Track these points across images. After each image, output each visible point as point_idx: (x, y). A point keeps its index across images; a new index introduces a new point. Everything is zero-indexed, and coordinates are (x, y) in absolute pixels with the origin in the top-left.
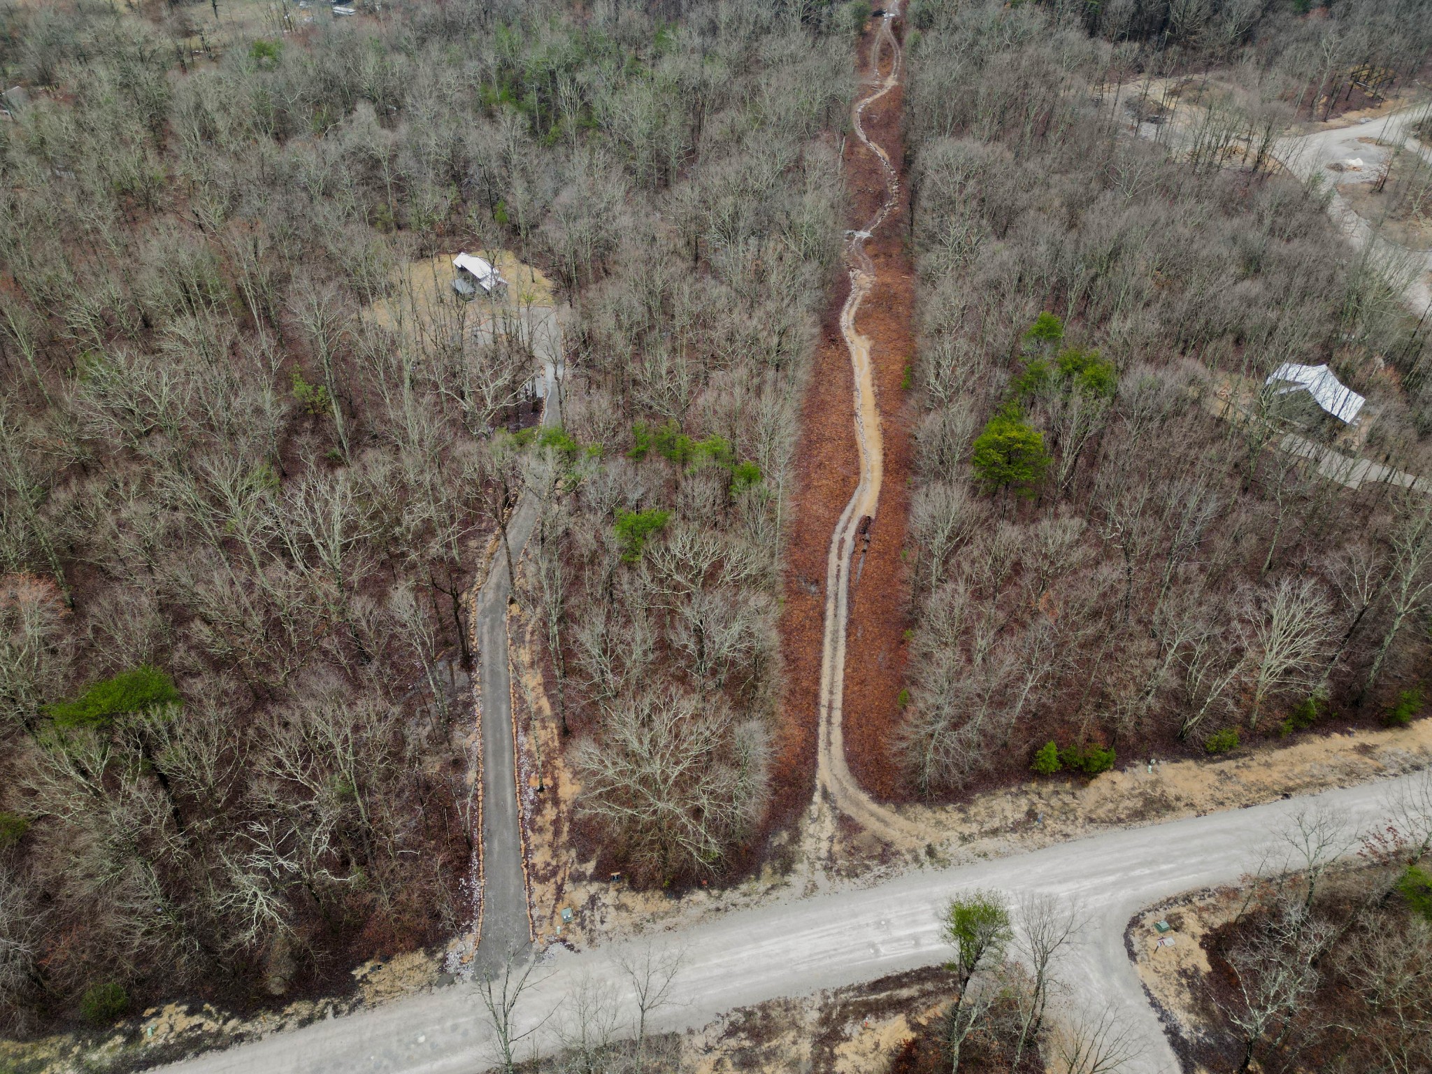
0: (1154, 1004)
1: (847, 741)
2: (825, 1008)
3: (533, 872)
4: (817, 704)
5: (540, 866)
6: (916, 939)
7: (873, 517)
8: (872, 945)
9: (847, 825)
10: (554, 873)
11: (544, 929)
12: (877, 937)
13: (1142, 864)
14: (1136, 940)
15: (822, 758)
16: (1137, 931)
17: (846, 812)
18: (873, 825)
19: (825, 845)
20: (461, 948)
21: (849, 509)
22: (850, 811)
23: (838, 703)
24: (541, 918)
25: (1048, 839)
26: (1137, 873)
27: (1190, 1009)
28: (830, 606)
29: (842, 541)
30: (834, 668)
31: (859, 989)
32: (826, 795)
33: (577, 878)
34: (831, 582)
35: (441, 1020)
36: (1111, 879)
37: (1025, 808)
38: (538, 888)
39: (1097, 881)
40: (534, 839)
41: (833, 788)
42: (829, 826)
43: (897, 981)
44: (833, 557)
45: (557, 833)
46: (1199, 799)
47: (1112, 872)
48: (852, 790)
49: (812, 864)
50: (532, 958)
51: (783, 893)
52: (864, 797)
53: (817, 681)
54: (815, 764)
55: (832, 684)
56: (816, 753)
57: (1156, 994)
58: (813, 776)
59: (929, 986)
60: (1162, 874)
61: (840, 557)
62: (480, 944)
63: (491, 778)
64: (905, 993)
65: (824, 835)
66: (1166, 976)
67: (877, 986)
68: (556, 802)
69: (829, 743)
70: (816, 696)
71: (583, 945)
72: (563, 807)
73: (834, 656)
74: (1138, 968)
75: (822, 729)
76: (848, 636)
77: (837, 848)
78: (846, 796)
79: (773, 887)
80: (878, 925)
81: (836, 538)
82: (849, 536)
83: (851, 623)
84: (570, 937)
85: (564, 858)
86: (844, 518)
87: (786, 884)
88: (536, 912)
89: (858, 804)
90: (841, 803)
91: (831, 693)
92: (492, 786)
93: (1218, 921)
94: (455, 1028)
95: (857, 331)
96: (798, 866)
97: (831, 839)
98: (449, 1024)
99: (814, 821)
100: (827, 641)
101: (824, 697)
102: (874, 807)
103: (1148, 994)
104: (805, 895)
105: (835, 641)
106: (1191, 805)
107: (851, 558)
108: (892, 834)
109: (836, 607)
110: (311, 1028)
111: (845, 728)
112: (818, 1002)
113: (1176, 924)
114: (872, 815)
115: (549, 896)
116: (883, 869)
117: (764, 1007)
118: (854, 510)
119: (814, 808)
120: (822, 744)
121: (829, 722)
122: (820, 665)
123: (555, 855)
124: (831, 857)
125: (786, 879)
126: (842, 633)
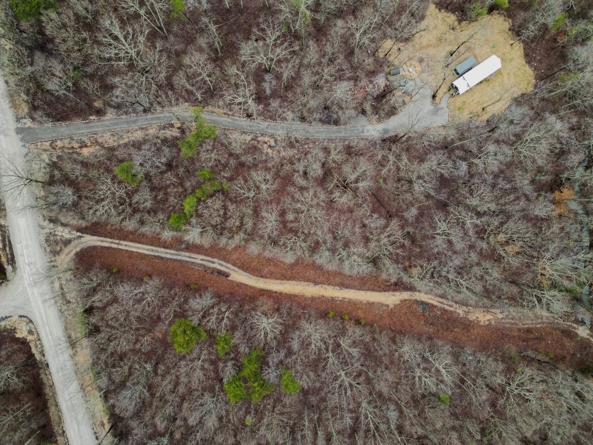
0: (6, 317)
1: (102, 248)
2: (4, 226)
3: (53, 142)
4: (120, 239)
5: (56, 144)
6: (23, 255)
7: (228, 278)
8: (21, 242)
9: (67, 242)
10: (53, 148)
11: (33, 147)
12: (24, 244)
13: (50, 330)
14: (25, 319)
15: (95, 238)
16: (28, 321)
17: (72, 243)
18: (66, 250)
19: (60, 234)
20: (28, 123)
21: (236, 269)
22: (73, 244)
23: (120, 247)
24: (37, 146)
25: (59, 304)
26: (47, 328)
27: (5, 326)
28: (173, 252)
29: (213, 263)
30: (138, 248)
31: (9, 237)
32: (80, 237)
33: (51, 155)
34: (187, 254)
35: (5, 120)
36: (45, 319)
37: (71, 301)
38: (48, 144)
39: (43, 314)
40: (66, 141)
41: (83, 240)
42: (67, 236)
43: (11, 248)
44: (203, 257)
45: (68, 149)
46: (77, 358)
47: (47, 320)
48: (81, 246)
49: (53, 229)
50: (23, 144)
51: (41, 219)
52: (78, 249)
53: (131, 241)
54: (93, 235)
55: (129, 246)
56: (98, 236)
57: (9, 319)
58: (87, 234)
59: (9, 256)
60: (47, 335)
61: (202, 260)
62: (30, 128)
63: (91, 124)
64: (8, 249)
65: (63, 234)
66: (14, 323)
67: (10, 241)
68: (81, 147)
69: (102, 241)
70: (124, 240)
71: (28, 158)
72: (78, 150)
73: (144, 249)
74: (17, 317)
75: (108, 240)
76: (155, 256)
77: (58, 238)
78: (79, 244)
79: (44, 216)
80: (27, 245)
81: (215, 260)
82: (217, 266)
83: (161, 258)
84: (30, 155)
85: (58, 151)
86: (229, 265)
87: (45, 220)
88: (39, 144)
89: (75, 247)
90: (76, 242)
91: (126, 245)
92: (88, 125)
93: (32, 345)
94: (3, 124)
95: (406, 300)
96: (52, 224)
97: (62, 236)
98: (4, 122)
99: (70, 232)
100: (153, 248)
101: (125, 243)
102: (74, 252)
103: (10, 317)
104: (39, 225)
105: (152, 250)
106: (74, 355)
107: (201, 265)
108: (62, 256)
109: (172, 254)
110: (5, 84)
111: (109, 248)
112: (6, 225)
113: (30, 332)
114: (71, 251)
115: (45, 147)
116: (48, 250)
117: (5, 209)
118: (235, 271)
119: (75, 232)
120: (102, 239)
121: (112, 243)
122: (140, 243)
123: (60, 148)
124: (55, 235)
125: (47, 220)
126: (157, 254)
